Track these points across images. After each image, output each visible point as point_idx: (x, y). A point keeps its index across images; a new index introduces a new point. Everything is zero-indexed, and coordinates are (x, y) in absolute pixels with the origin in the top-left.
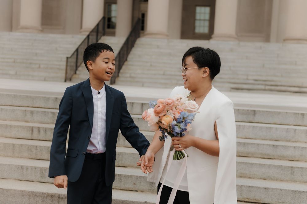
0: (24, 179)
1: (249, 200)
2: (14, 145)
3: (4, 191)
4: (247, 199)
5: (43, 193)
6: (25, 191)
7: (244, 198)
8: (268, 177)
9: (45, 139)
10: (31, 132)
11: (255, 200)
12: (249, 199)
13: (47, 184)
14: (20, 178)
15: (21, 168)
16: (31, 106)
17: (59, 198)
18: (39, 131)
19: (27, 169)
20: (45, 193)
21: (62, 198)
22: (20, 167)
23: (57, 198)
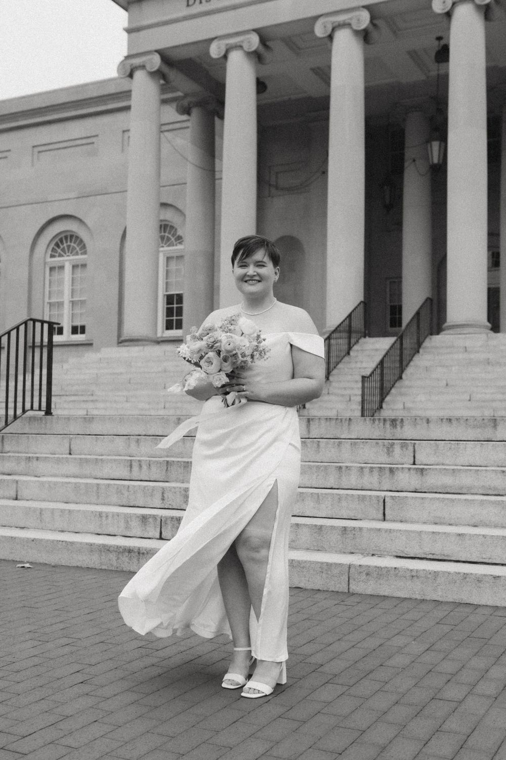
0: (104, 533)
1: (435, 555)
2: (98, 484)
3: (68, 544)
4: (431, 554)
5: (117, 547)
6: (94, 544)
7: (425, 553)
8: (481, 521)
9: (148, 479)
10: (129, 468)
11: (444, 555)
12: (433, 554)
13: (134, 539)
14: (99, 531)
15: (100, 515)
16: (144, 433)
17: (139, 553)
18: (140, 466)
19: (107, 516)
20: (121, 547)
21: (143, 554)
22: (98, 514)
23: (137, 554)
